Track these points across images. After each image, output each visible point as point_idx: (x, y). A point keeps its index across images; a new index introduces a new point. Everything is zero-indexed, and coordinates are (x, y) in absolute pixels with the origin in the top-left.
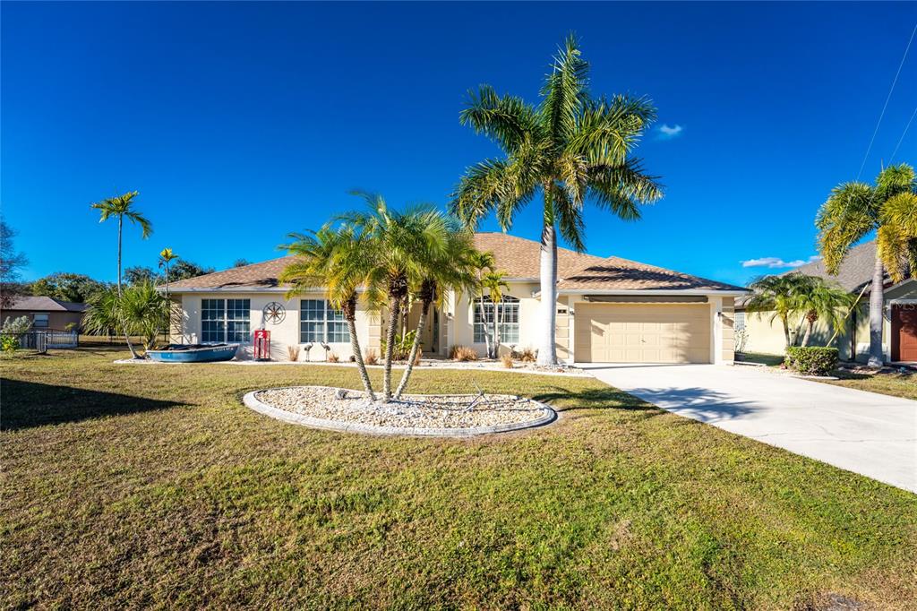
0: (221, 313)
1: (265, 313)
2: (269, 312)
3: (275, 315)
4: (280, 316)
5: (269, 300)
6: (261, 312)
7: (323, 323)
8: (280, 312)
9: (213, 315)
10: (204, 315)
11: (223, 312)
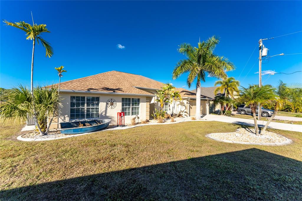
0: (83, 104)
1: (107, 104)
2: (109, 103)
3: (112, 104)
4: (114, 105)
5: (109, 98)
6: (105, 104)
7: (130, 108)
8: (114, 103)
9: (78, 105)
10: (72, 104)
11: (84, 103)
